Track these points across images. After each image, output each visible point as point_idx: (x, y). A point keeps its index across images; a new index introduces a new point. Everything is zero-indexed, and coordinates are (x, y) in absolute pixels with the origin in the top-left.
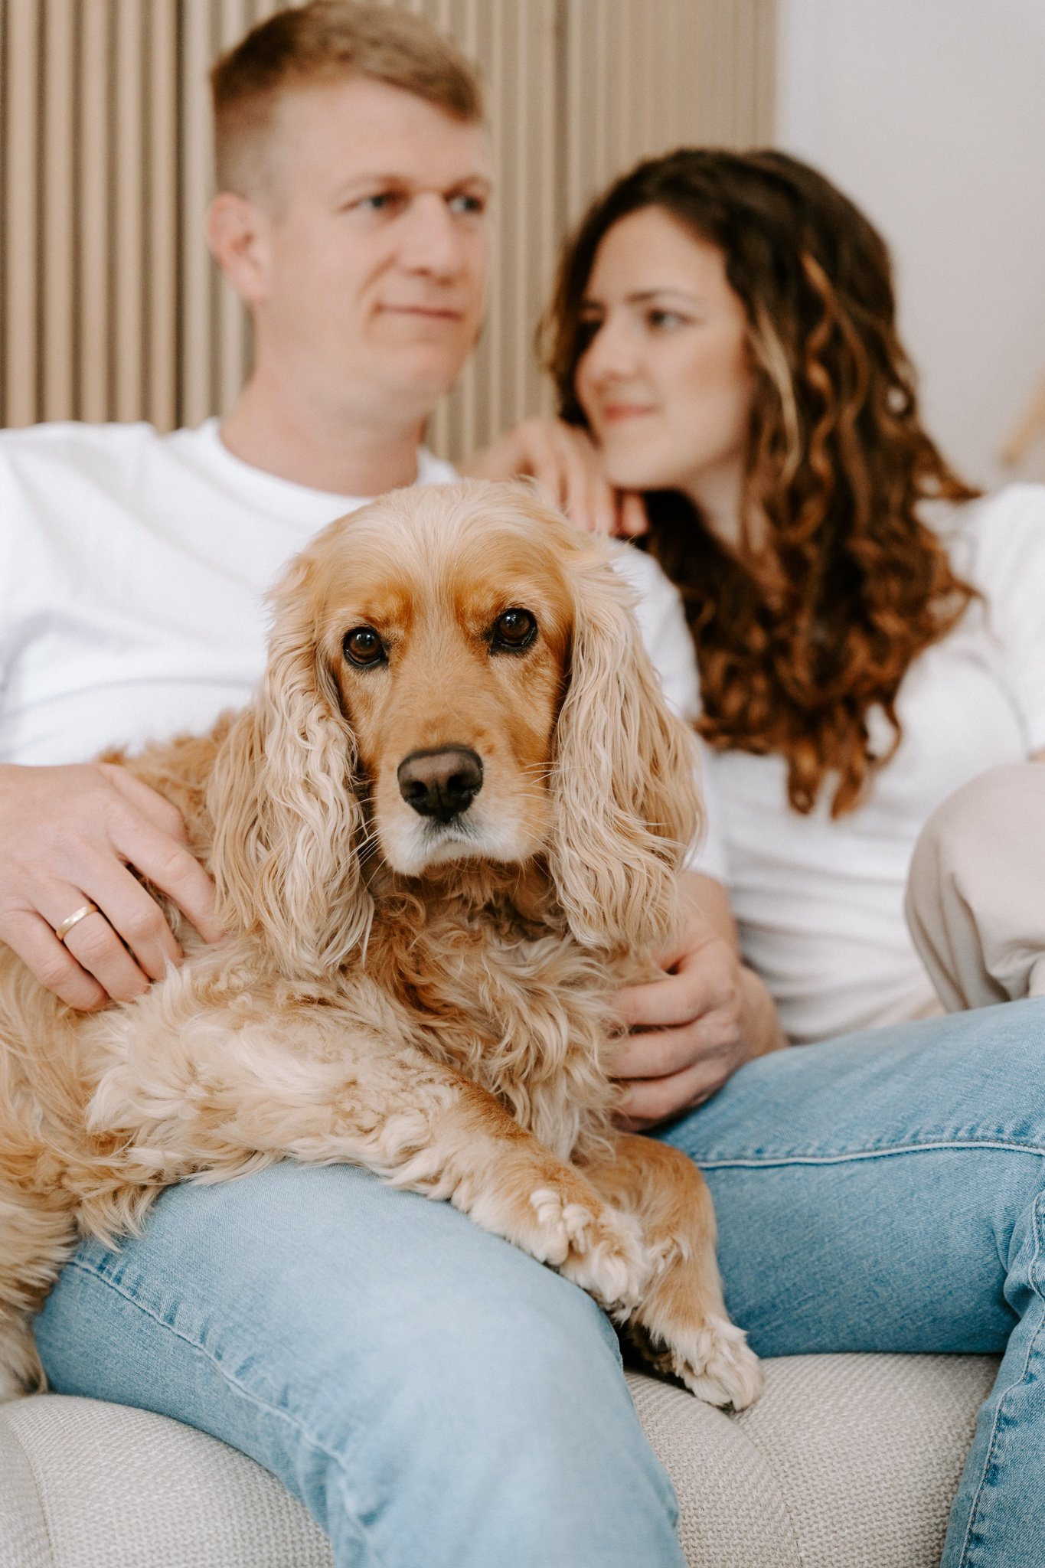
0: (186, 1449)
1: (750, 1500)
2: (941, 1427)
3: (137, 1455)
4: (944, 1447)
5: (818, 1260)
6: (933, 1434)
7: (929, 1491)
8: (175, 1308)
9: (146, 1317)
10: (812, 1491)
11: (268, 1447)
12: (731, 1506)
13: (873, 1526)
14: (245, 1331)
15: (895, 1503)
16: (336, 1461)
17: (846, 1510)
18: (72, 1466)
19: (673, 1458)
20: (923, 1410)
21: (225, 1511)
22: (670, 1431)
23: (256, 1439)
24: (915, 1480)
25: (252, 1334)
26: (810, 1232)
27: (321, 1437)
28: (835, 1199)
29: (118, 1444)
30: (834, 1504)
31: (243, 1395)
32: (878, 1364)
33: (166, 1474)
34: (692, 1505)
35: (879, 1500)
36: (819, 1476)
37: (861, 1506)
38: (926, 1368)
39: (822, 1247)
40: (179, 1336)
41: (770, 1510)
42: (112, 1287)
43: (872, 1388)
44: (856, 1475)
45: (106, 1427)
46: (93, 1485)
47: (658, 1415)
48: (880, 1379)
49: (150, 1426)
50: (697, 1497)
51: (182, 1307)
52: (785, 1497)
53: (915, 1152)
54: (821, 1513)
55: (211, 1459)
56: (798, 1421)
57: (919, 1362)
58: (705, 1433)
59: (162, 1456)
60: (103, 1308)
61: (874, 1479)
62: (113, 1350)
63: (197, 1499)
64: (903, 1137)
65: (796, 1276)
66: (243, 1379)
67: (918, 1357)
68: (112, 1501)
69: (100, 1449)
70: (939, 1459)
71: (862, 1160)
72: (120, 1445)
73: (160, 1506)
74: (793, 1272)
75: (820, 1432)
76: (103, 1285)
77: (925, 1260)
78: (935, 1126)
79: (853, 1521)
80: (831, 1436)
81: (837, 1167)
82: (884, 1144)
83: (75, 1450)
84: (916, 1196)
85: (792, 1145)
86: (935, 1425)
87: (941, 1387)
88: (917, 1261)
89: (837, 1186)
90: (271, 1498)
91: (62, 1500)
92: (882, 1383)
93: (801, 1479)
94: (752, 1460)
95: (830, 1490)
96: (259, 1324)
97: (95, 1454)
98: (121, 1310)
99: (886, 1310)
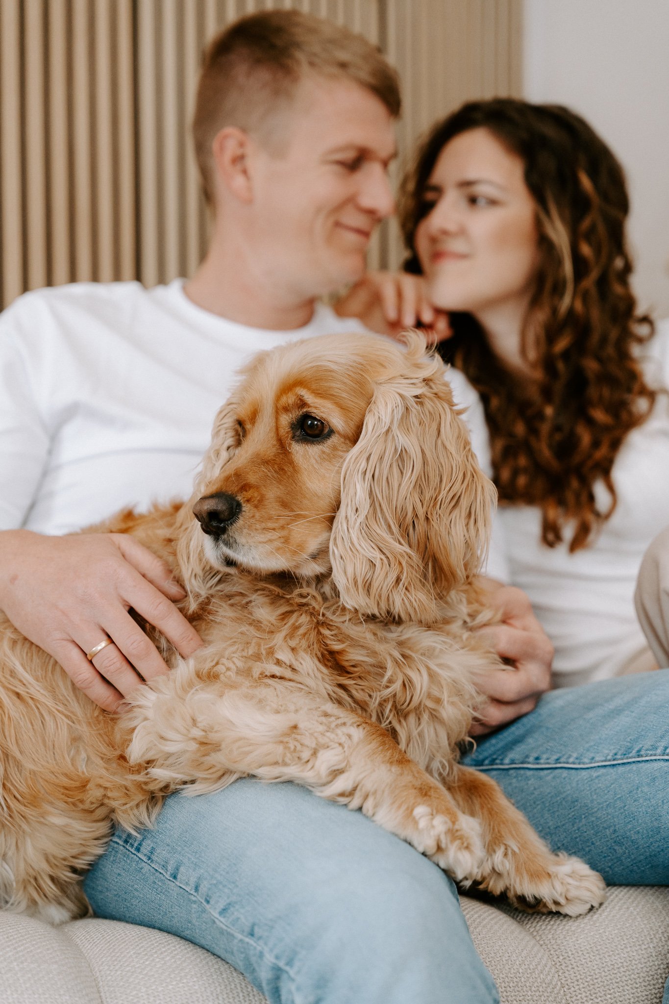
0: (187, 956)
1: (539, 980)
2: (657, 932)
3: (158, 960)
4: (660, 945)
5: (578, 830)
6: (652, 937)
7: (651, 973)
8: (178, 869)
9: (157, 874)
10: (577, 974)
11: (241, 960)
12: (528, 984)
13: (616, 995)
14: (225, 886)
15: (630, 981)
16: (287, 972)
17: (599, 986)
18: (117, 967)
19: (490, 955)
20: (645, 922)
21: (214, 994)
22: (488, 938)
23: (232, 953)
24: (642, 966)
25: (229, 888)
26: (573, 812)
27: (277, 957)
28: (588, 791)
29: (145, 953)
30: (591, 982)
31: (224, 927)
32: (616, 893)
33: (176, 972)
34: (503, 985)
35: (619, 979)
36: (582, 964)
37: (608, 983)
38: (646, 894)
39: (580, 821)
40: (180, 887)
41: (551, 986)
42: (134, 854)
43: (613, 908)
44: (605, 964)
45: (137, 942)
46: (131, 980)
47: (480, 928)
48: (618, 902)
49: (164, 941)
50: (506, 980)
51: (182, 869)
52: (560, 978)
53: (639, 762)
54: (583, 988)
55: (204, 962)
56: (568, 930)
57: (642, 891)
58: (510, 939)
59: (173, 960)
60: (129, 867)
61: (616, 966)
62: (136, 894)
63: (196, 988)
64: (631, 752)
65: (564, 840)
66: (224, 917)
67: (642, 888)
68: (144, 990)
69: (134, 956)
70: (656, 952)
71: (605, 766)
72: (146, 954)
73: (174, 992)
74: (562, 837)
75: (581, 937)
76: (128, 852)
77: (647, 830)
78: (652, 746)
79: (603, 993)
80: (589, 939)
81: (589, 770)
82: (618, 757)
83: (118, 957)
84: (640, 790)
85: (559, 755)
86: (653, 931)
87: (657, 906)
88: (641, 831)
89: (589, 783)
90: (243, 986)
91: (112, 989)
92: (619, 905)
93: (570, 966)
94: (540, 955)
95: (588, 973)
96: (233, 883)
97: (131, 959)
98: (141, 869)
99: (621, 860)
